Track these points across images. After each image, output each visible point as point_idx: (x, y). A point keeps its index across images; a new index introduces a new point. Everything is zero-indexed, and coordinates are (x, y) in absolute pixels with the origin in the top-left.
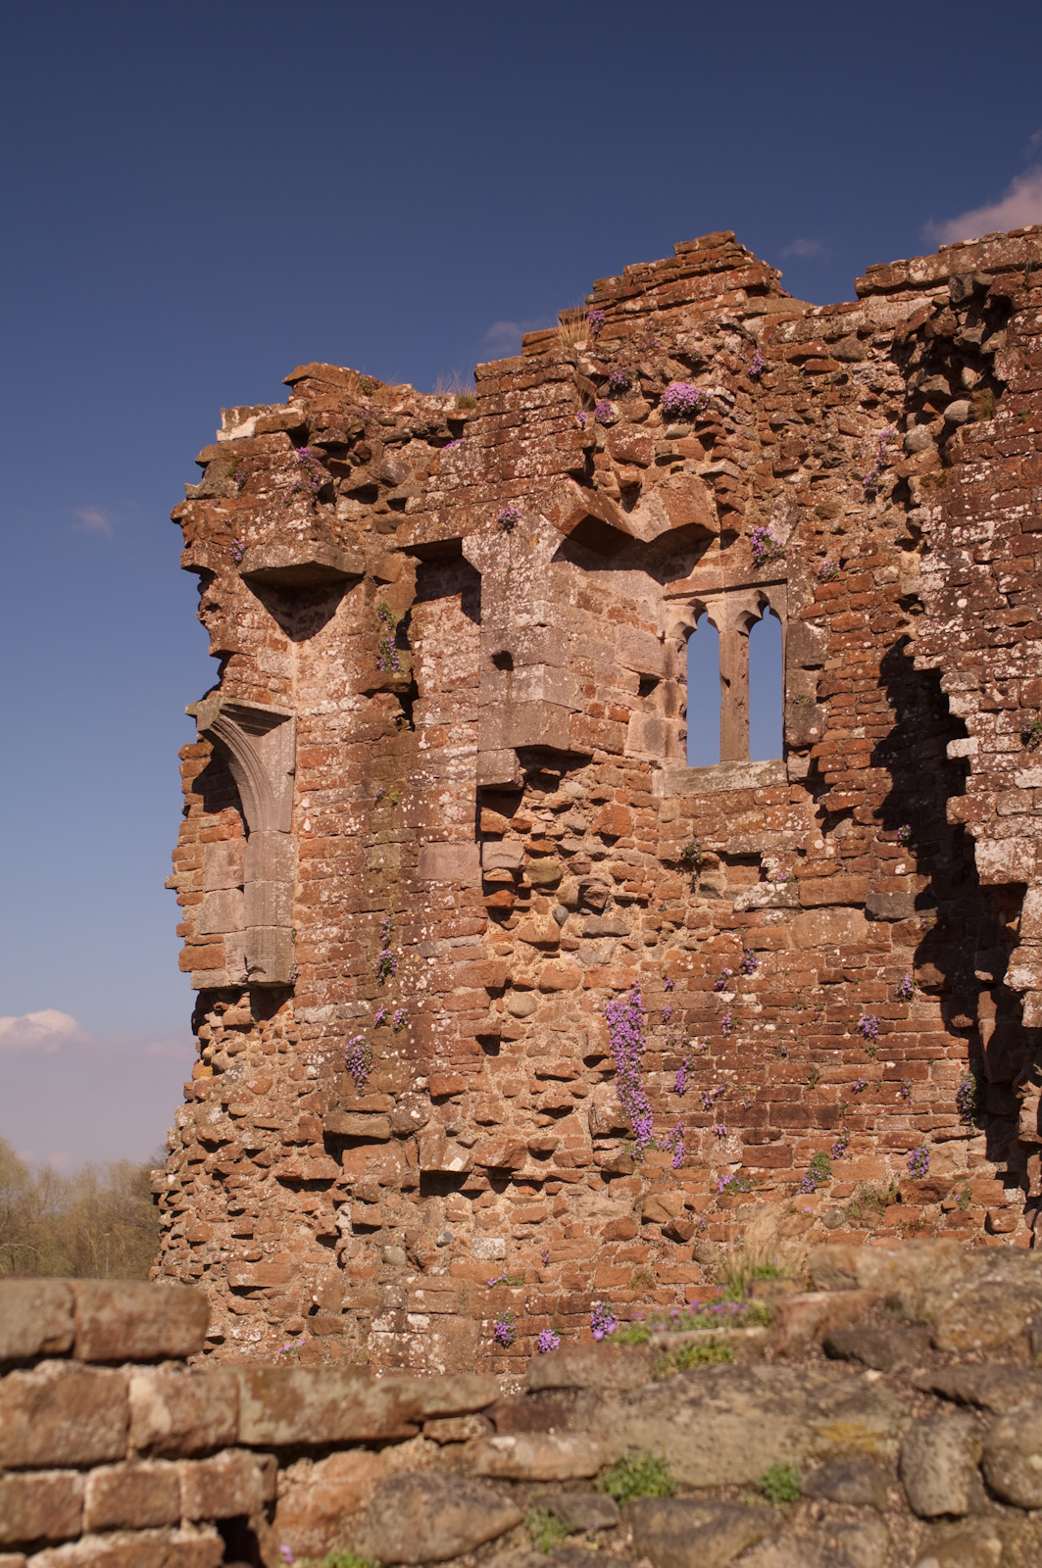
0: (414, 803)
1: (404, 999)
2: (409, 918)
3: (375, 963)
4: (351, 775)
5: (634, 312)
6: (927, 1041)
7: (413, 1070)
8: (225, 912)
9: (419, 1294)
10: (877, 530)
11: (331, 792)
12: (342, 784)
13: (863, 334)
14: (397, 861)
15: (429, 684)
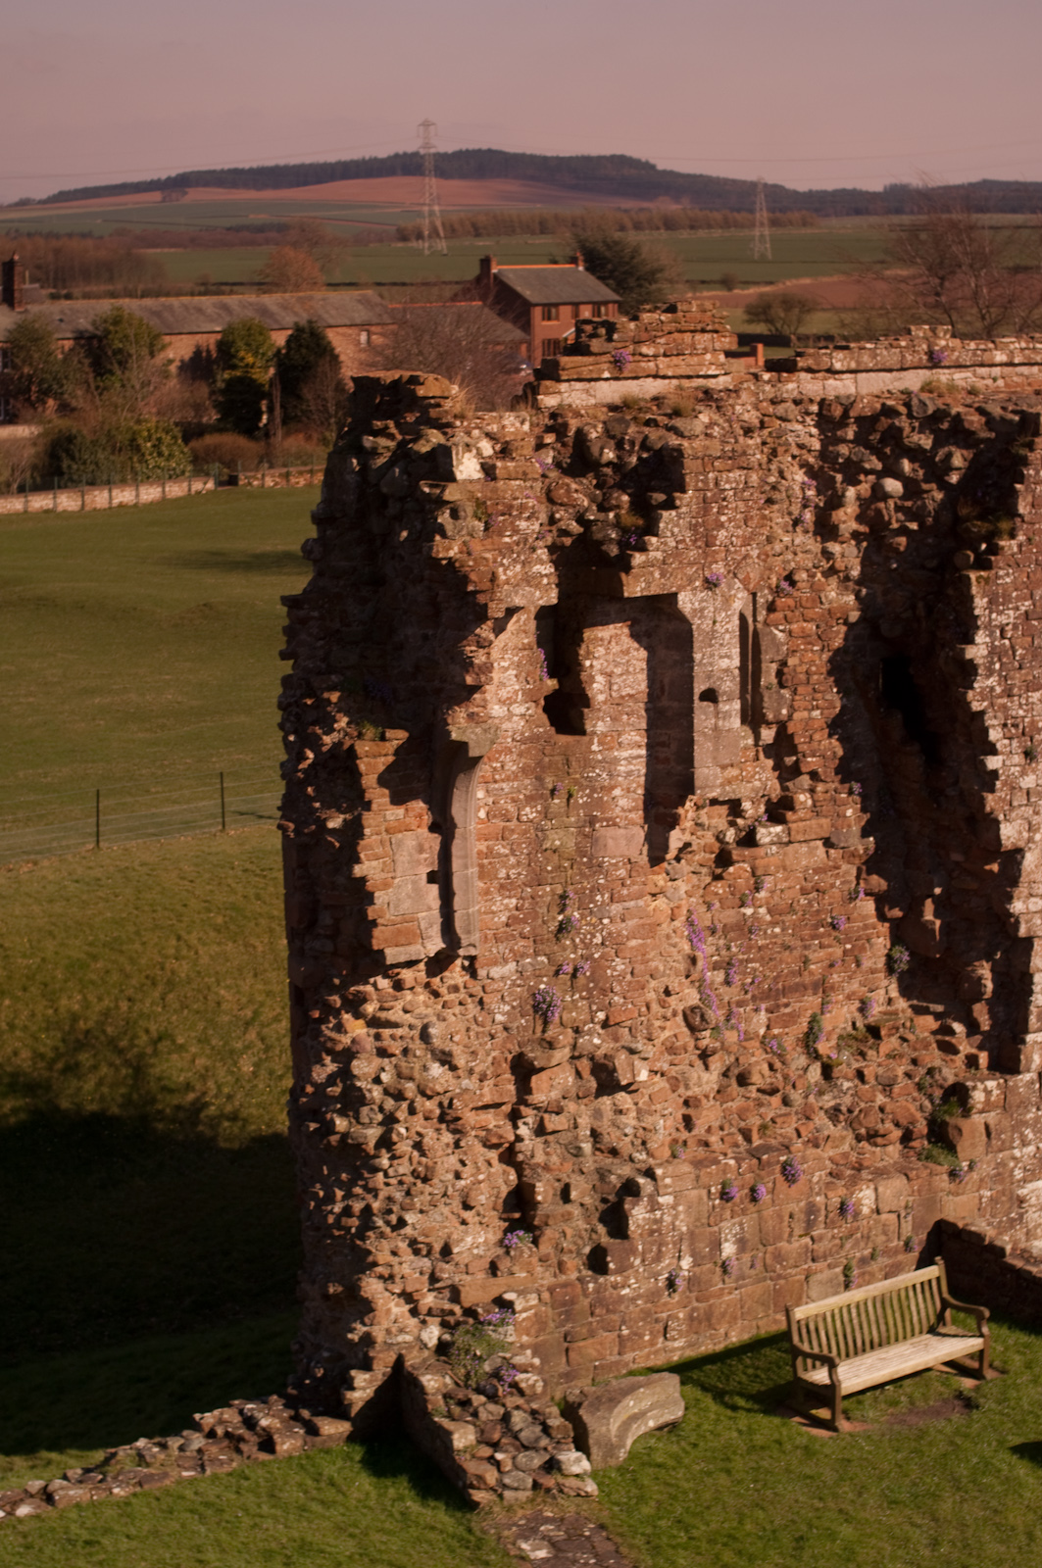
0: (589, 796)
1: (580, 952)
2: (585, 889)
3: (553, 926)
4: (524, 770)
5: (646, 356)
6: (866, 927)
7: (594, 1008)
8: (418, 895)
9: (668, 1181)
10: (800, 555)
11: (504, 785)
12: (516, 778)
13: (797, 402)
14: (571, 844)
15: (601, 698)
